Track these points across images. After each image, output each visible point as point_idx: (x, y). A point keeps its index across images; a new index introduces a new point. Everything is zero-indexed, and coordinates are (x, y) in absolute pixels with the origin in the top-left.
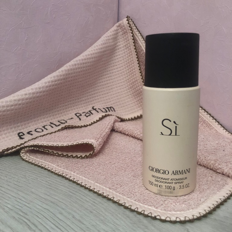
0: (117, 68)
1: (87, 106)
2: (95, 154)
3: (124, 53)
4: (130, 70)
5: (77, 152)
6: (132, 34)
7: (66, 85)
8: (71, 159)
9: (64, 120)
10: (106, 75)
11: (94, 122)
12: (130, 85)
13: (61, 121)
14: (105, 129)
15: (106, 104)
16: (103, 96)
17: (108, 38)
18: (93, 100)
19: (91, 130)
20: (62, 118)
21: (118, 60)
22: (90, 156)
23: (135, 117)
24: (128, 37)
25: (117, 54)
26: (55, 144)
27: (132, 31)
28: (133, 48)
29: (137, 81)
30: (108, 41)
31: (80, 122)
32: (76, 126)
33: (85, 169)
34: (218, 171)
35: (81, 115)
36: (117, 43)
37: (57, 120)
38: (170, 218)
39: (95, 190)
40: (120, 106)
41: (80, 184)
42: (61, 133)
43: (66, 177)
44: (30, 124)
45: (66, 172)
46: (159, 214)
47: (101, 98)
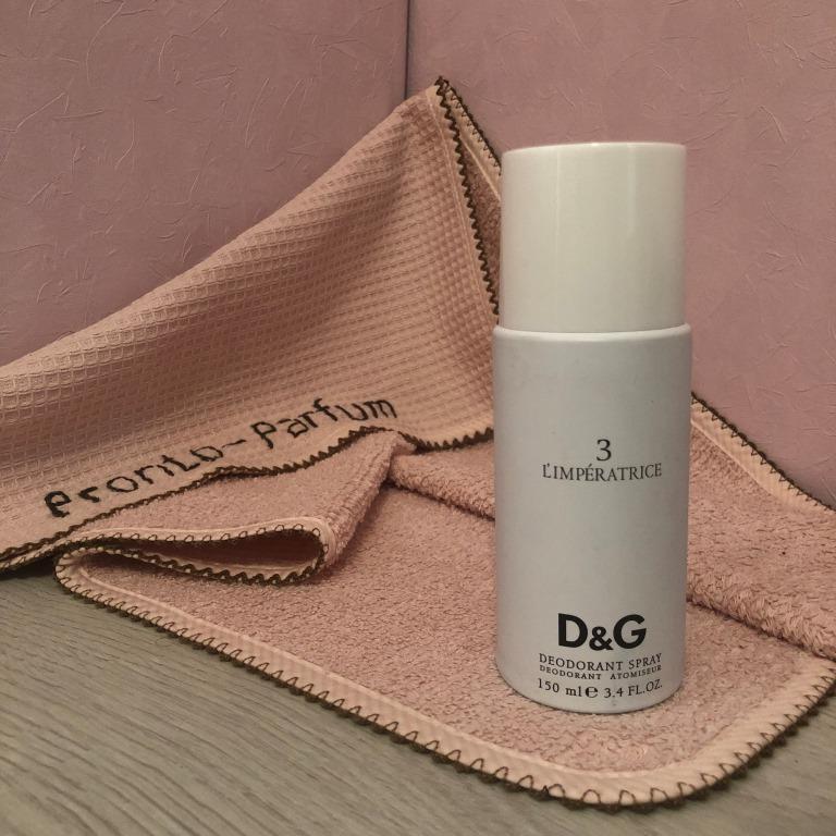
0: (403, 263)
1: (295, 396)
2: (325, 568)
4: (447, 269)
5: (261, 563)
6: (456, 144)
7: (220, 324)
8: (240, 589)
9: (211, 448)
10: (362, 287)
11: (320, 453)
12: (448, 323)
13: (202, 452)
14: (362, 479)
15: (364, 391)
16: (353, 362)
17: (370, 155)
18: (318, 378)
19: (309, 481)
20: (206, 440)
21: (405, 234)
22: (308, 575)
23: (466, 437)
24: (441, 153)
25: (401, 213)
26: (181, 534)
27: (454, 133)
28: (458, 190)
29: (474, 307)
30: (369, 166)
31: (269, 454)
32: (255, 469)
33: (290, 624)
34: (764, 627)
35: (273, 430)
36: (404, 174)
37: (187, 446)
38: (598, 795)
39: (330, 699)
40: (415, 397)
41: (276, 676)
42: (200, 496)
43: (222, 652)
44: (89, 463)
45: (222, 635)
46: (559, 781)
47: (345, 368)
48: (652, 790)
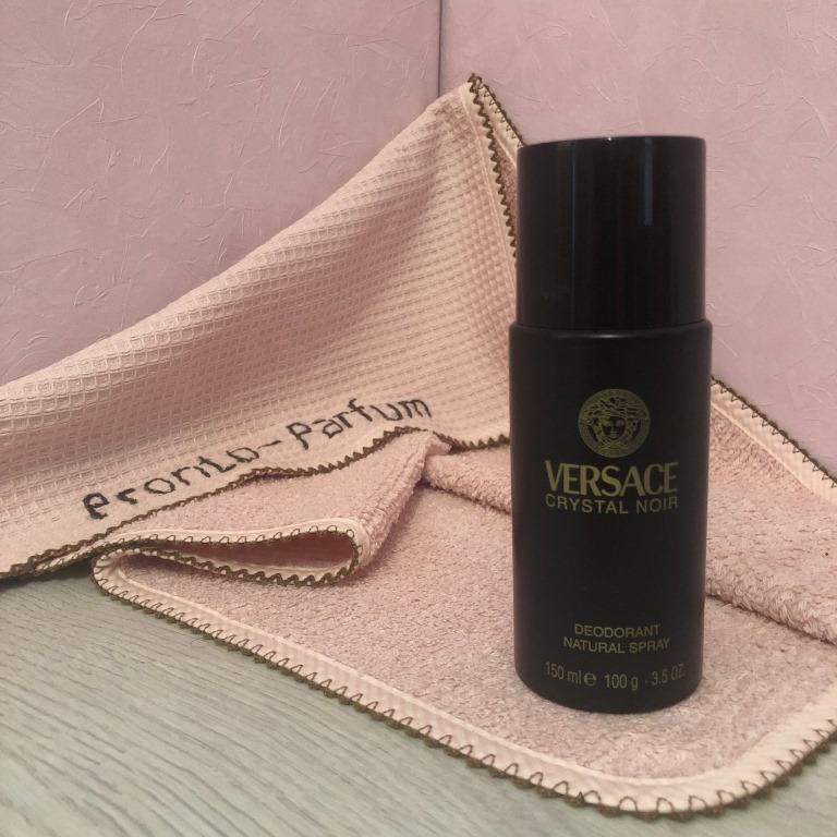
0: (437, 261)
1: (330, 396)
2: (360, 569)
3: (463, 206)
4: (482, 267)
5: (296, 564)
6: (490, 140)
7: (256, 325)
8: (275, 590)
9: (247, 449)
10: (397, 286)
11: (355, 454)
12: (482, 321)
13: (237, 454)
14: (397, 480)
15: (398, 391)
16: (387, 361)
17: (404, 154)
18: (353, 378)
19: (344, 482)
20: (243, 442)
21: (438, 233)
22: (342, 577)
23: (502, 436)
24: (474, 151)
25: (435, 211)
26: (216, 536)
27: (488, 130)
28: (491, 188)
30: (402, 164)
31: (304, 455)
32: (292, 470)
33: (324, 625)
34: (807, 629)
35: (309, 430)
36: (437, 172)
37: (223, 447)
38: (635, 803)
39: (363, 702)
40: (449, 397)
41: (310, 678)
42: (237, 496)
43: (256, 654)
44: (127, 465)
45: (257, 636)
46: (595, 787)
47: (379, 368)
48: (691, 797)
